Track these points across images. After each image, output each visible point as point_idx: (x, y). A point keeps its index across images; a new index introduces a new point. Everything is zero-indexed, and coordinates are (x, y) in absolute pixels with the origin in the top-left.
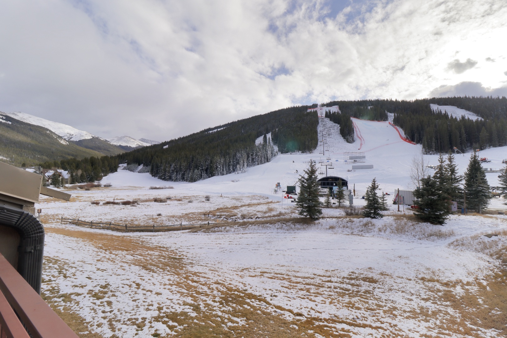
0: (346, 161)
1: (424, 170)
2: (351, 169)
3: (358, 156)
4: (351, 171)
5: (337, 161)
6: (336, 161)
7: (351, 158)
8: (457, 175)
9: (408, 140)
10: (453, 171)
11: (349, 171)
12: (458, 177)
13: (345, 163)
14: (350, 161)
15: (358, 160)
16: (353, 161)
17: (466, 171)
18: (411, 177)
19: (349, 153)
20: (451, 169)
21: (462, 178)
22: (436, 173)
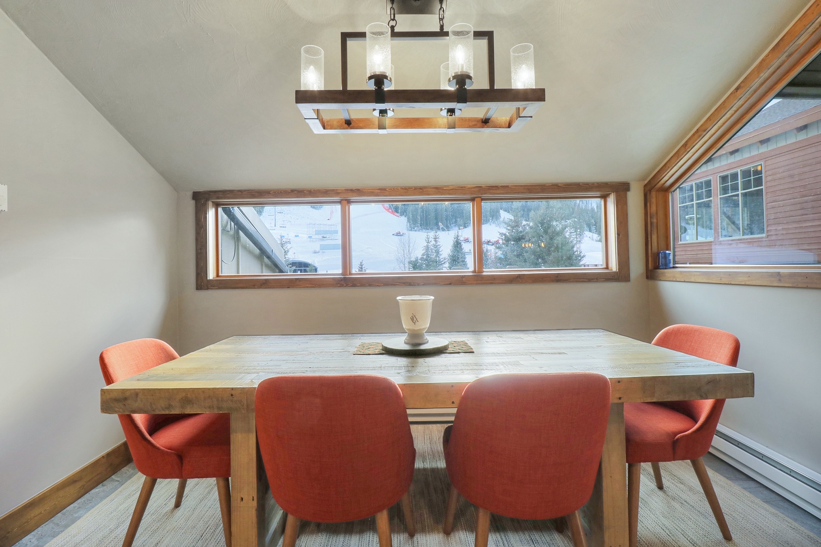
0: (310, 237)
1: (410, 250)
2: (318, 249)
3: (328, 229)
4: (319, 252)
5: (298, 236)
6: (296, 236)
7: (318, 233)
8: (441, 257)
9: (390, 210)
10: (438, 252)
11: (315, 252)
12: (442, 260)
13: (309, 239)
14: (317, 236)
15: (327, 236)
16: (320, 237)
17: (450, 252)
18: (397, 260)
19: (315, 224)
20: (435, 251)
21: (446, 261)
22: (423, 255)
